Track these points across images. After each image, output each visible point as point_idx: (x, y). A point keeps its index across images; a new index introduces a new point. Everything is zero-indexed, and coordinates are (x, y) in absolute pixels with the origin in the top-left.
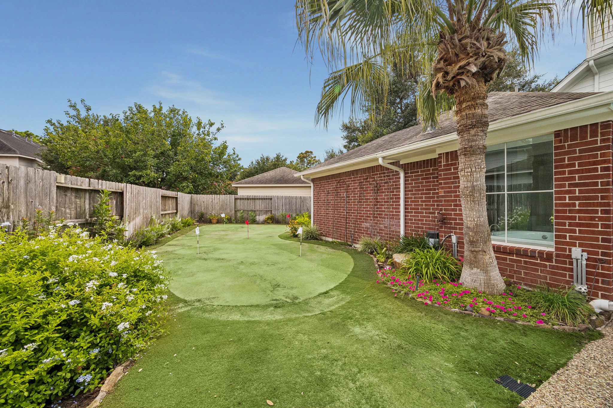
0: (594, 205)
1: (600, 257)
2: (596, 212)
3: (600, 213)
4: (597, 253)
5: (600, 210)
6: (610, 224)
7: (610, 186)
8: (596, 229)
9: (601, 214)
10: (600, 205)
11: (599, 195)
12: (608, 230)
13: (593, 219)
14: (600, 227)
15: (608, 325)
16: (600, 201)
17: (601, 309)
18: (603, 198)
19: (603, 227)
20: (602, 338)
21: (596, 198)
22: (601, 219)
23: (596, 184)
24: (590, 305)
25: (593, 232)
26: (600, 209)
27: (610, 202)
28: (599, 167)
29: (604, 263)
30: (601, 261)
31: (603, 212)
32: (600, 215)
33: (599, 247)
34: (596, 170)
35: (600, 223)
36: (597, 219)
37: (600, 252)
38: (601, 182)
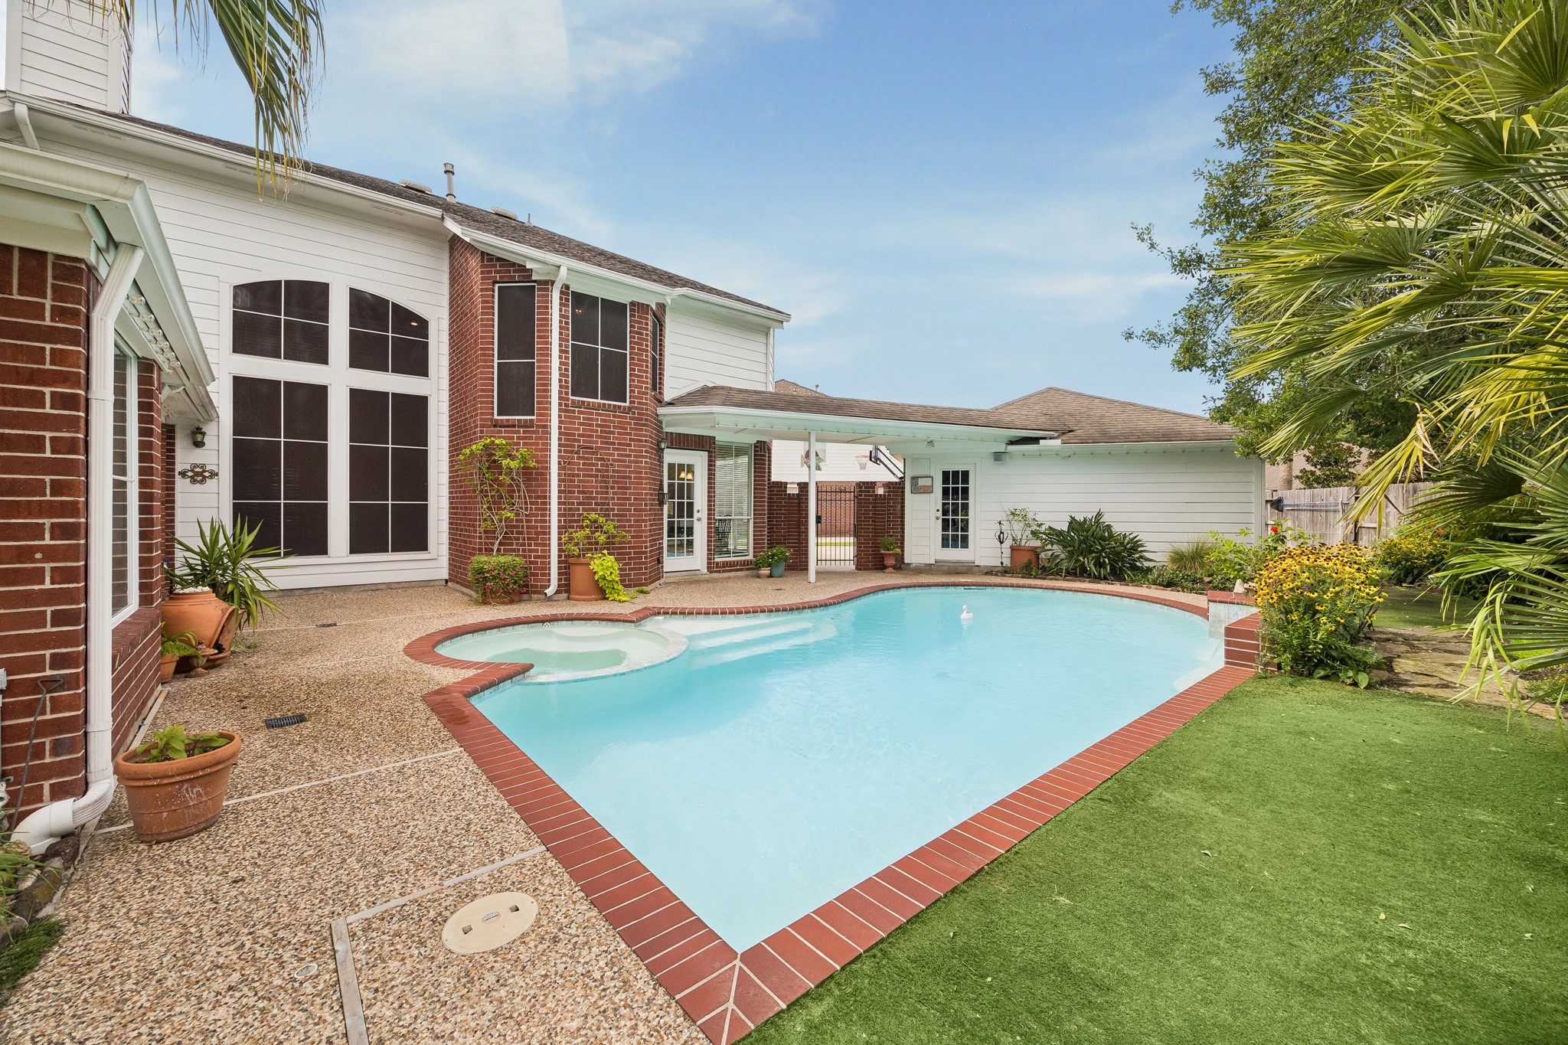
0: (30, 509)
1: (49, 672)
2: (37, 532)
3: (47, 535)
4: (37, 664)
5: (47, 527)
6: (78, 567)
7: (78, 454)
8: (36, 587)
9: (52, 539)
10: (50, 509)
11: (47, 478)
12: (71, 586)
13: (25, 554)
14: (48, 579)
15: (74, 878)
16: (48, 498)
17: (51, 835)
18: (57, 488)
19: (58, 578)
20: (55, 943)
21: (38, 488)
22: (50, 554)
23: (37, 444)
24: (17, 844)
25: (28, 598)
26: (47, 522)
27: (78, 502)
28: (47, 391)
29: (61, 688)
30: (50, 684)
31: (57, 532)
32: (47, 541)
33: (45, 641)
34: (38, 399)
35: (48, 566)
36: (38, 556)
37: (48, 657)
38: (52, 439)
